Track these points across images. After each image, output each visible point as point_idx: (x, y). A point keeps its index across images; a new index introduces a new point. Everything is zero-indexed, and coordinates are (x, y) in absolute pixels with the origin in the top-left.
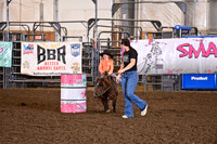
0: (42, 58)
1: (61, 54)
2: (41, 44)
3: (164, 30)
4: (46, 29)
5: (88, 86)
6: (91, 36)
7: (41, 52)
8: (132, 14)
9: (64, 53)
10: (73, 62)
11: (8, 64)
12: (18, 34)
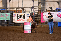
0: (18, 18)
1: (24, 17)
2: (18, 14)
3: (53, 10)
4: (20, 10)
6: (32, 11)
7: (18, 16)
8: (44, 5)
9: (25, 16)
12: (12, 11)
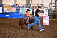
1: (43, 11)
5: (49, 19)
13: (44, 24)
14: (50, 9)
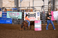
0: (29, 16)
5: (42, 23)
8: (54, 4)
10: (38, 17)
11: (21, 18)
13: (36, 30)
14: (43, 12)
